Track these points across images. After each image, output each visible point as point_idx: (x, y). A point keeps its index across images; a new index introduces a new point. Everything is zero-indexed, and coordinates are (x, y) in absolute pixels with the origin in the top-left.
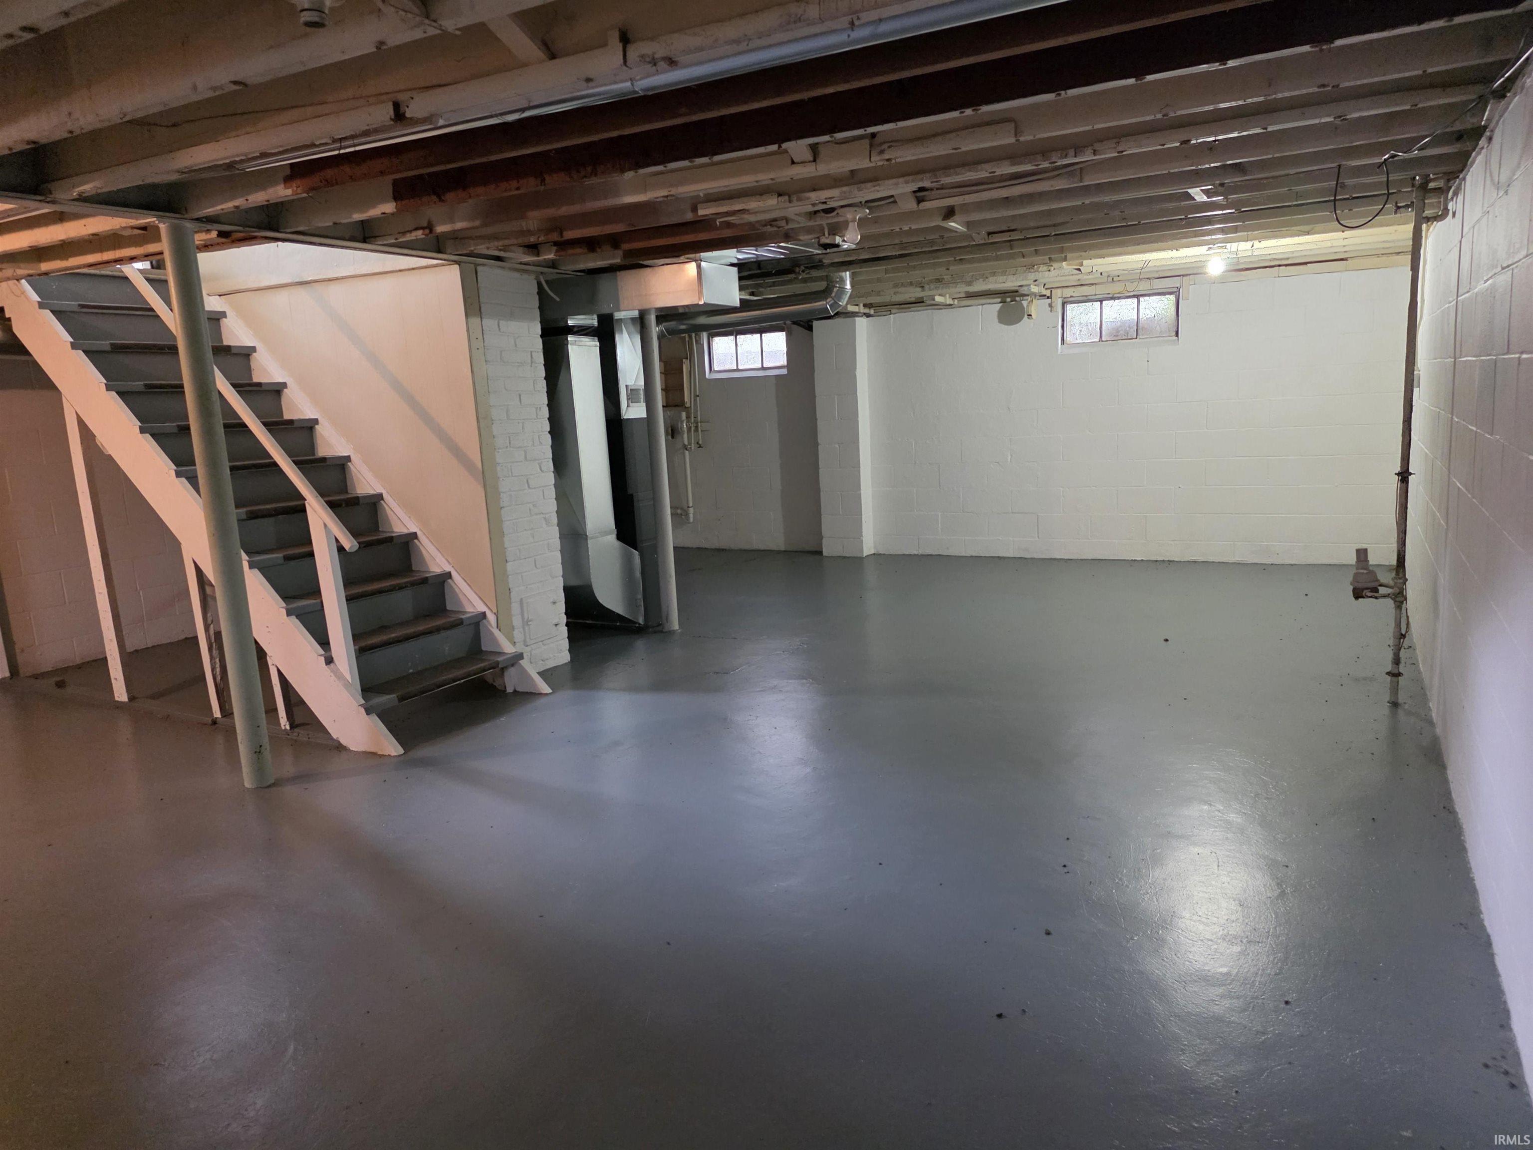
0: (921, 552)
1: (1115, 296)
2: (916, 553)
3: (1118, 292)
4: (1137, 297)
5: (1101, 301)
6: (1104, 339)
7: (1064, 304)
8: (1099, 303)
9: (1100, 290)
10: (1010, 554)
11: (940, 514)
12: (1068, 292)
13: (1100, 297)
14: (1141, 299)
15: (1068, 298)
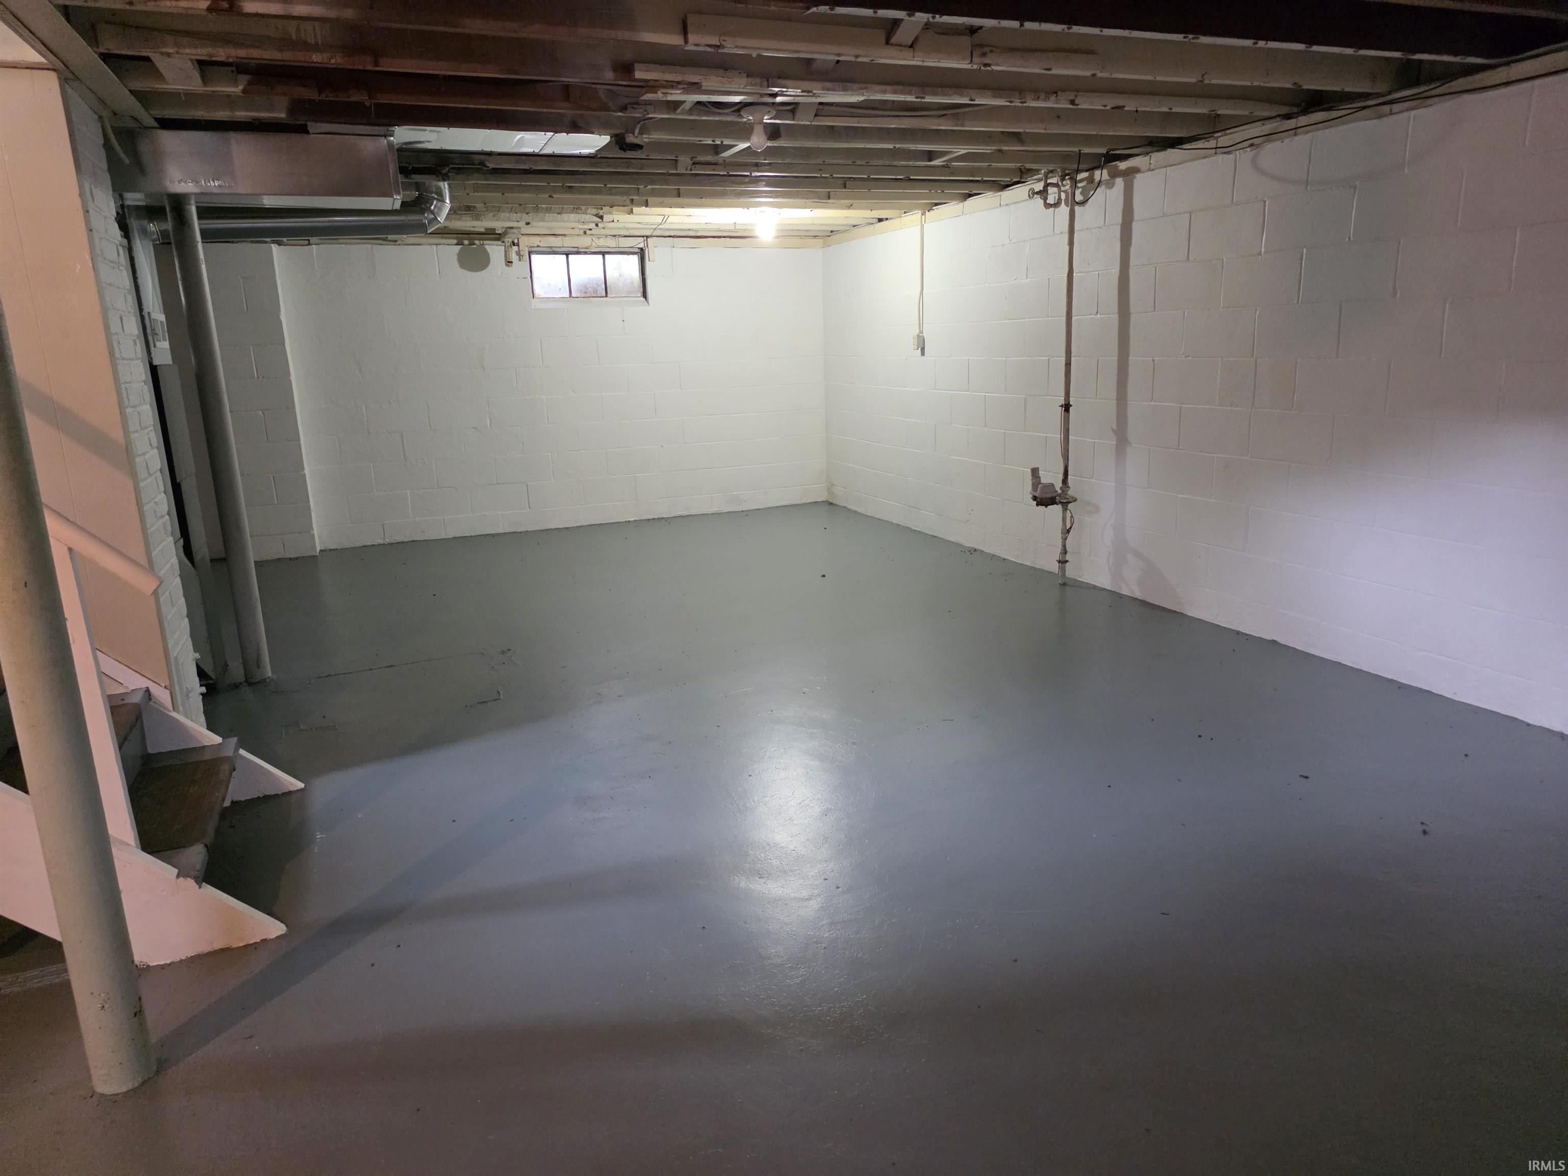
0: (387, 541)
1: (580, 250)
2: (381, 542)
3: (585, 246)
4: (603, 254)
5: (567, 255)
6: (574, 295)
7: (530, 253)
8: (565, 256)
9: (569, 243)
10: (500, 530)
11: (408, 491)
12: (535, 241)
13: (566, 250)
14: (607, 256)
15: (534, 247)
